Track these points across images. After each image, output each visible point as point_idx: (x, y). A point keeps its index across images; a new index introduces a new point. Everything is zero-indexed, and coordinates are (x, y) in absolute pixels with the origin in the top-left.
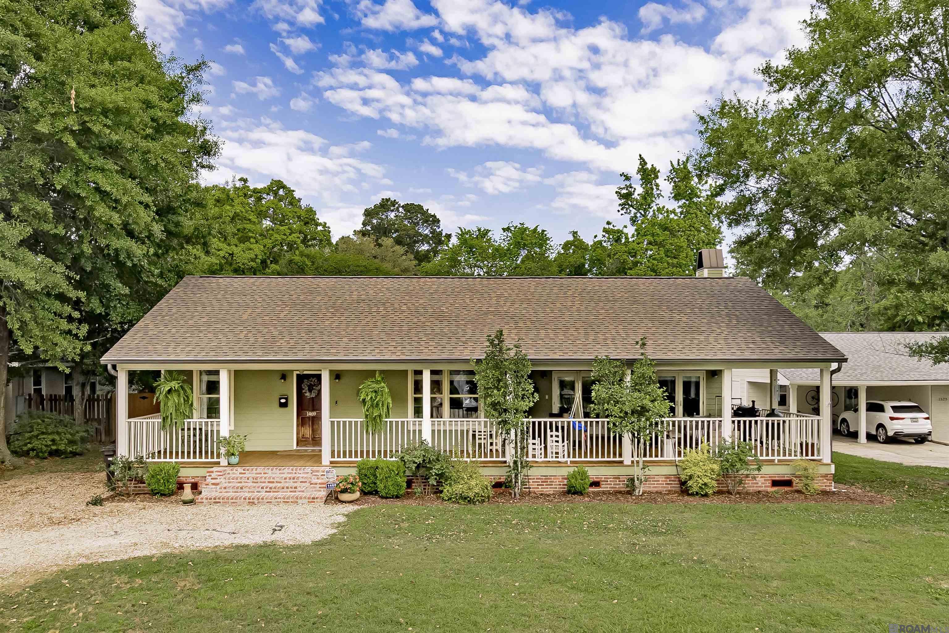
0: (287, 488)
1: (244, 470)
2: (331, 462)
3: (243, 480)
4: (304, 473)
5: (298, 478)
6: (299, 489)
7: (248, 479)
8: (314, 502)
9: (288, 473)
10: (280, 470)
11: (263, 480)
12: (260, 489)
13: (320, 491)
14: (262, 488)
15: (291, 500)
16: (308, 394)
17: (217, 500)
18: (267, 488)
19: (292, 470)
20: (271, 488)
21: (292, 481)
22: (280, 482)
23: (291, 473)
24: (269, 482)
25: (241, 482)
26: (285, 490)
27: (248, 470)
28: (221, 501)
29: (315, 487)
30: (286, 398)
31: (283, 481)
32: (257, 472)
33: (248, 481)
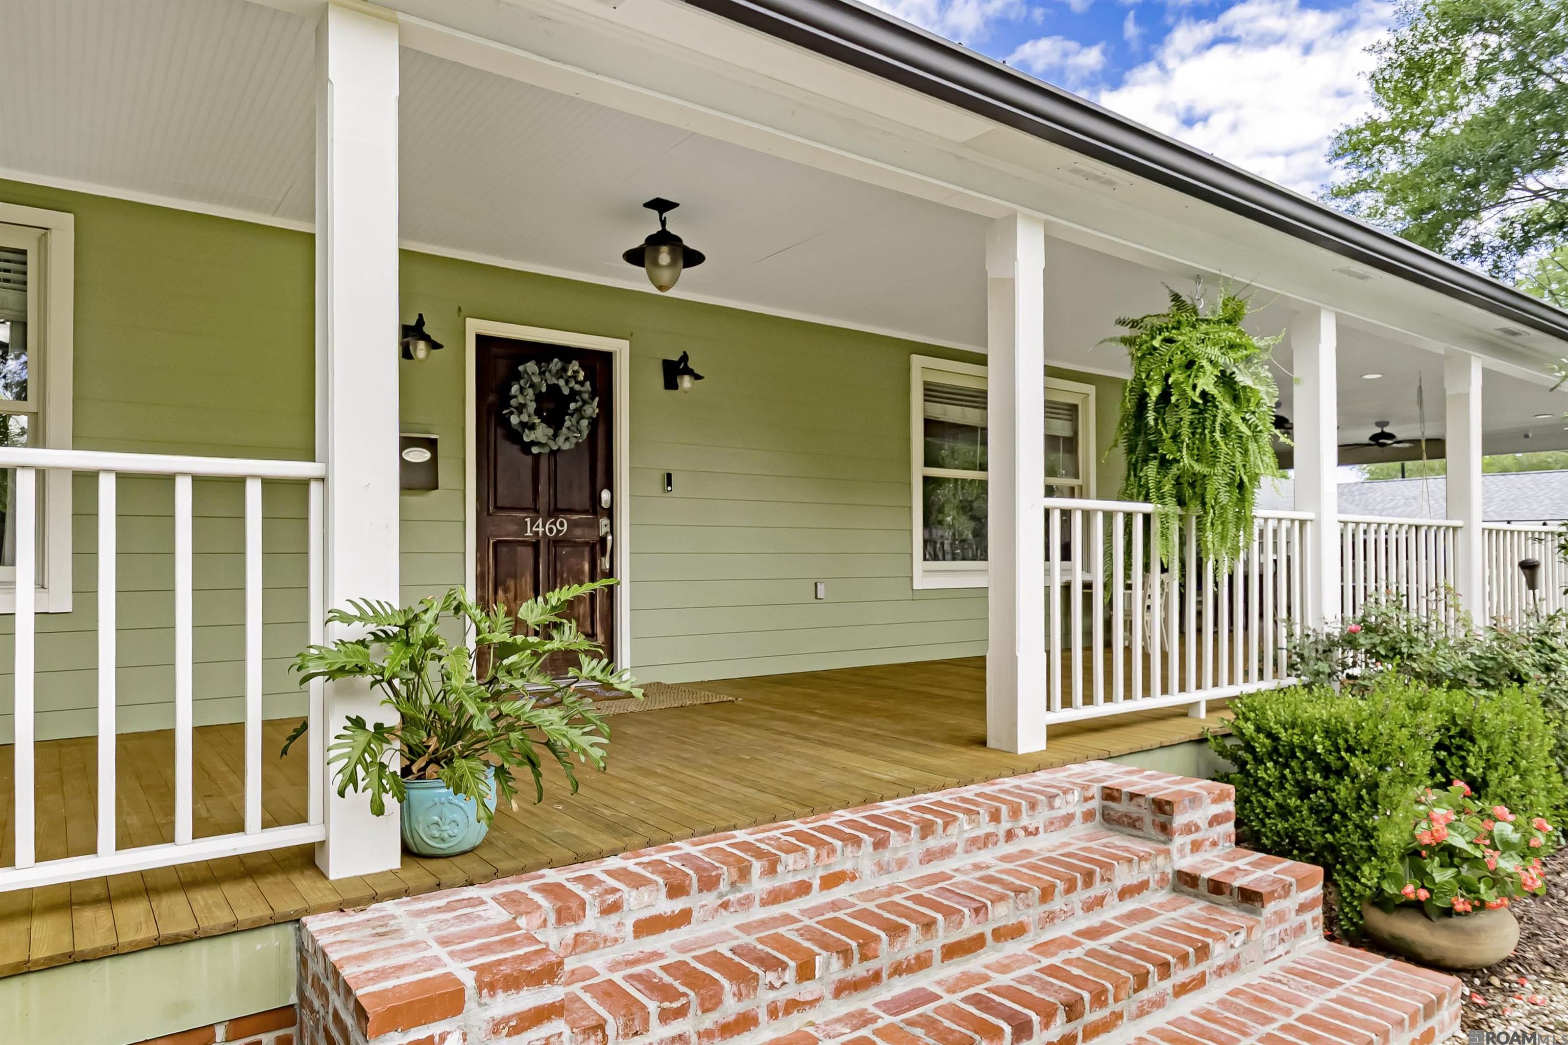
16: (538, 433)
27: (701, 875)
30: (431, 444)
31: (1031, 915)
32: (784, 879)
33: (808, 990)
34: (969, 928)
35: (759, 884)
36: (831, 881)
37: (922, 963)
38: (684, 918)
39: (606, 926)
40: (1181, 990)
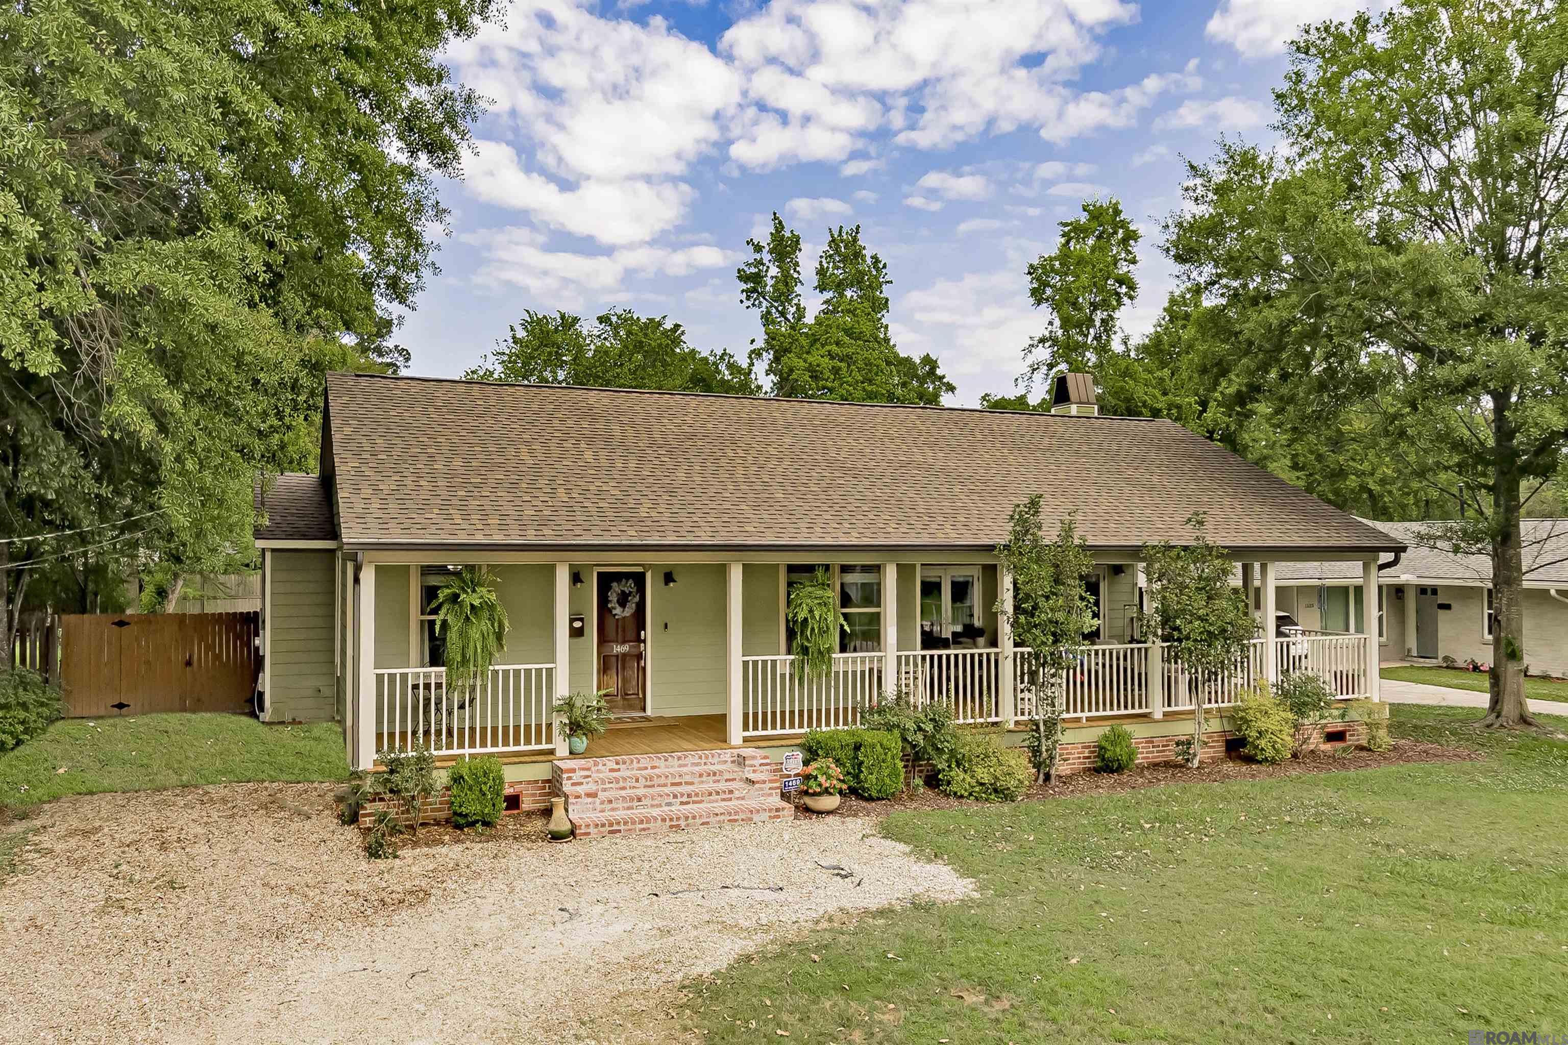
0: (718, 793)
1: (617, 763)
2: (746, 740)
3: (628, 784)
4: (719, 763)
5: (721, 772)
6: (737, 794)
7: (637, 780)
8: (778, 817)
9: (693, 764)
10: (679, 758)
11: (662, 781)
12: (671, 800)
13: (771, 795)
14: (675, 796)
15: (742, 816)
16: (618, 611)
17: (615, 827)
18: (682, 795)
19: (700, 758)
20: (689, 796)
21: (712, 778)
22: (692, 783)
23: (698, 764)
24: (673, 784)
25: (624, 788)
26: (714, 797)
27: (624, 763)
28: (622, 827)
29: (762, 789)
30: (582, 620)
31: (696, 780)
32: (641, 765)
33: (637, 785)
34: (677, 780)
35: (635, 765)
36: (653, 768)
37: (665, 785)
38: (619, 770)
39: (603, 768)
40: (723, 800)
